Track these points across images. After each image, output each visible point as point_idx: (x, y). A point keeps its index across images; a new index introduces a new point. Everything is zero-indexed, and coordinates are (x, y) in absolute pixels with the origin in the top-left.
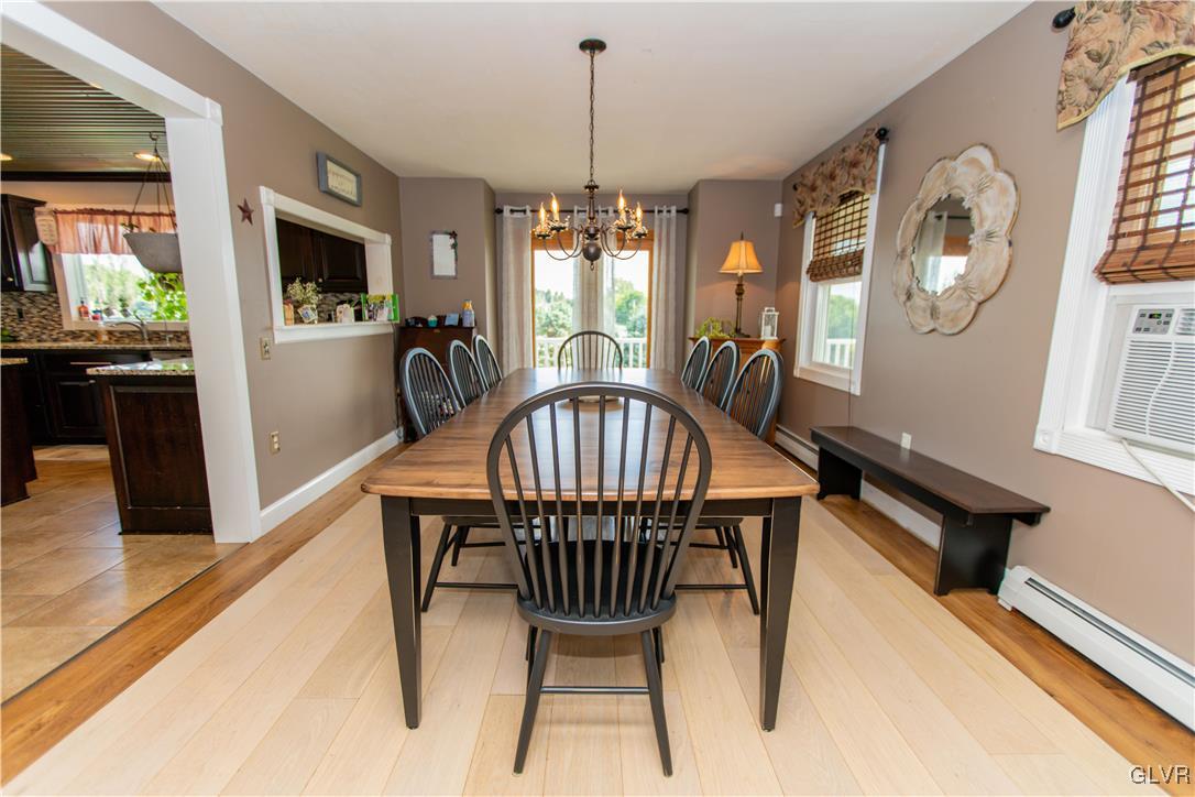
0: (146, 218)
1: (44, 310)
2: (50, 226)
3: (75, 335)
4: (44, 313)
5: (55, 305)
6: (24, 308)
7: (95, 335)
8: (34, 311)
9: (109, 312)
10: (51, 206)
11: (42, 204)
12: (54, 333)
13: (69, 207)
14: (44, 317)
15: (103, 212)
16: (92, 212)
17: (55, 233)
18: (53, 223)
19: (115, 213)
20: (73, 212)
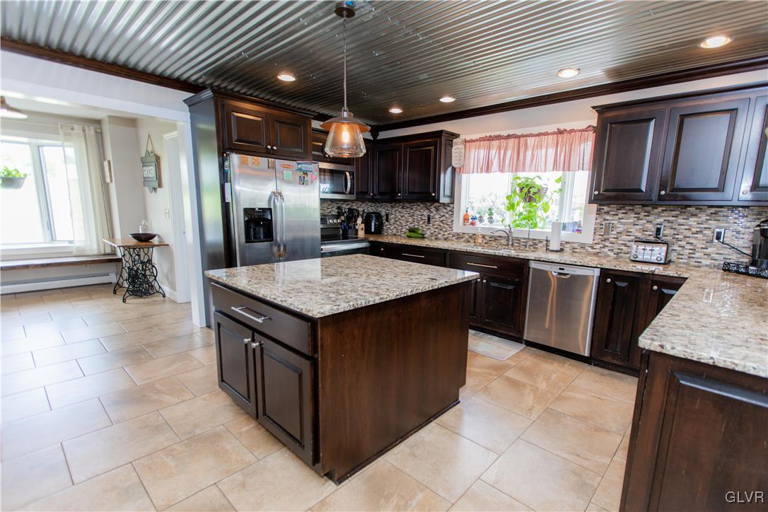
0: (533, 138)
1: (443, 216)
2: (460, 153)
3: (459, 237)
4: (443, 218)
5: (450, 213)
6: (432, 215)
7: (473, 237)
8: (437, 217)
9: (481, 220)
10: (462, 137)
11: (457, 136)
12: (446, 233)
13: (474, 137)
14: (442, 222)
15: (499, 137)
16: (491, 139)
17: (462, 158)
18: (463, 151)
19: (509, 137)
20: (477, 140)
